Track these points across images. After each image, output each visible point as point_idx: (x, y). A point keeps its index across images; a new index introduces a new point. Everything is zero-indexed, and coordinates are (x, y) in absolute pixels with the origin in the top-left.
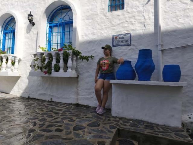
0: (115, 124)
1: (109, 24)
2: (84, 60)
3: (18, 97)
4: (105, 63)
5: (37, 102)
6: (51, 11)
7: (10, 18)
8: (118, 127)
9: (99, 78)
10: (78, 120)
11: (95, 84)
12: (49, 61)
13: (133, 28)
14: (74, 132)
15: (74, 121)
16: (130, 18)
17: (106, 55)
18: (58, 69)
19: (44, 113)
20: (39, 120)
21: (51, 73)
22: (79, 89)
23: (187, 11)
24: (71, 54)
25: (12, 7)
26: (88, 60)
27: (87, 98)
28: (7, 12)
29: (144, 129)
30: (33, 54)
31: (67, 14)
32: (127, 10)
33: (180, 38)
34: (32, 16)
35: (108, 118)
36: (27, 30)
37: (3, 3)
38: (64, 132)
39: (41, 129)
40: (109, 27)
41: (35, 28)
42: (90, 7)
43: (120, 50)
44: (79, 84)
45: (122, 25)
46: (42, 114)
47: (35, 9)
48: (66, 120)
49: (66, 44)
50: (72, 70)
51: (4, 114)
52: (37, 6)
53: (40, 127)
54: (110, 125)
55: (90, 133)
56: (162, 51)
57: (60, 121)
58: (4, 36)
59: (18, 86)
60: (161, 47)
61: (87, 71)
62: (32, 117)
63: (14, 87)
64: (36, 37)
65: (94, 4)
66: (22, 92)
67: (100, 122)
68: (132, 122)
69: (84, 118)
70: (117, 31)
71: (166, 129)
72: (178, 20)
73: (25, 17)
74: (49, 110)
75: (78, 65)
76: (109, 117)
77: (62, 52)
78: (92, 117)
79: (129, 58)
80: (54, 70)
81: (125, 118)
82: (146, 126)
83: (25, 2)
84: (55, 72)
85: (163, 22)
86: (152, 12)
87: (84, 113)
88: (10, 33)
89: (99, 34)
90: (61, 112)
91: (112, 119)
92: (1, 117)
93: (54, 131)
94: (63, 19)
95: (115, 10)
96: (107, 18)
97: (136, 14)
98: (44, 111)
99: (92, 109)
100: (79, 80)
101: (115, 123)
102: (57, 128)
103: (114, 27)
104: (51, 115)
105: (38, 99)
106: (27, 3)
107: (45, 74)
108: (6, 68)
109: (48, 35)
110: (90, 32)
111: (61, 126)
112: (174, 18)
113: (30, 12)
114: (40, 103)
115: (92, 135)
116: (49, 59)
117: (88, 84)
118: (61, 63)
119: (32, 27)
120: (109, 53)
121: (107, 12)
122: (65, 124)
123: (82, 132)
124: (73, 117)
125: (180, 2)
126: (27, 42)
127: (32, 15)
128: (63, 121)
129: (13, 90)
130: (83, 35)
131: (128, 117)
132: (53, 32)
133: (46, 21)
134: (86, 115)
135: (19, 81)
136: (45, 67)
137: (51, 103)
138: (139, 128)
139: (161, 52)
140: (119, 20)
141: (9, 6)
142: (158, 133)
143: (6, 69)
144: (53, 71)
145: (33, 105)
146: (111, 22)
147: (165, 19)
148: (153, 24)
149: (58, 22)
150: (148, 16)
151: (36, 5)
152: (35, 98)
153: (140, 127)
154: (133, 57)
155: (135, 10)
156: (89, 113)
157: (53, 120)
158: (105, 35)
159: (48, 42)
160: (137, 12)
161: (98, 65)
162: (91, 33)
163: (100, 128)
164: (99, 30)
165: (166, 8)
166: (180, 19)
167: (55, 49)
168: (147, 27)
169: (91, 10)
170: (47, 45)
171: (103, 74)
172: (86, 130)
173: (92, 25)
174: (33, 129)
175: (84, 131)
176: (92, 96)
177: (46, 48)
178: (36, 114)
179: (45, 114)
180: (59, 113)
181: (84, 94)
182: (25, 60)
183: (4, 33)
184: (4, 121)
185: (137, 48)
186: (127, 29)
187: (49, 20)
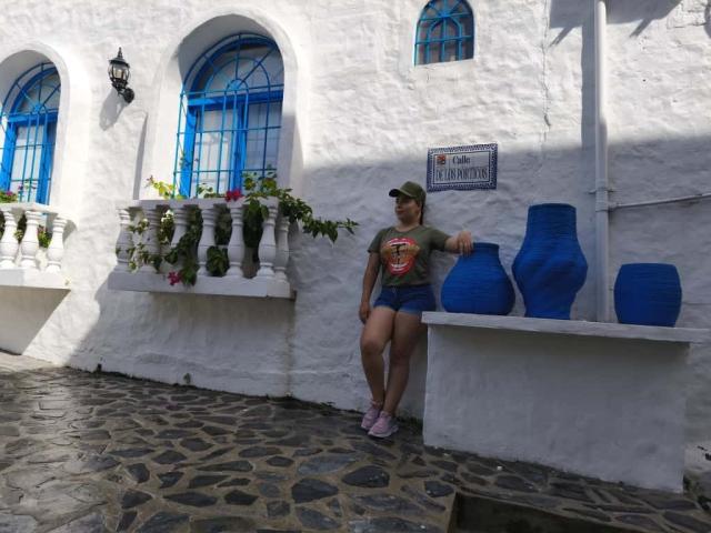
0: (443, 479)
1: (414, 109)
2: (320, 235)
3: (58, 370)
4: (402, 248)
5: (134, 388)
6: (200, 50)
7: (38, 70)
8: (456, 489)
9: (376, 305)
10: (301, 458)
11: (361, 325)
12: (186, 235)
13: (503, 127)
14: (299, 505)
15: (289, 462)
16: (494, 89)
17: (406, 219)
18: (221, 266)
19: (168, 431)
20: (155, 460)
21: (193, 281)
22: (295, 342)
23: (702, 75)
24: (274, 213)
25: (47, 28)
26: (334, 237)
27: (328, 376)
28: (30, 48)
29: (554, 498)
30: (126, 207)
31: (260, 64)
32: (483, 62)
33: (673, 168)
34: (127, 65)
35: (414, 456)
36: (102, 116)
37: (12, 13)
38: (260, 506)
39: (170, 491)
40: (416, 121)
41: (133, 111)
42: (349, 45)
43: (455, 202)
44: (298, 324)
45: (466, 115)
46: (162, 435)
47: (138, 42)
48: (258, 459)
49: (252, 175)
50: (275, 271)
51: (14, 432)
52: (146, 30)
53: (166, 485)
54: (428, 479)
55: (361, 512)
56: (611, 212)
57: (237, 463)
58: (12, 133)
59: (60, 326)
60: (606, 197)
61: (329, 277)
62: (125, 447)
63: (43, 330)
64: (137, 145)
65: (361, 33)
66: (71, 348)
67: (386, 470)
68: (504, 469)
69: (325, 454)
70: (446, 137)
71: (630, 498)
72: (666, 104)
73: (99, 69)
74: (186, 420)
75: (297, 256)
76: (415, 452)
77: (242, 202)
78: (352, 448)
79: (488, 235)
80: (208, 269)
81: (476, 457)
82: (557, 485)
83: (98, 14)
84: (209, 275)
85: (614, 111)
86: (574, 74)
87: (319, 432)
88: (34, 123)
89: (378, 144)
90: (235, 429)
91: (426, 457)
92: (4, 445)
93: (221, 501)
94: (244, 81)
95: (440, 60)
96: (409, 88)
97: (518, 76)
98: (166, 423)
99: (346, 418)
100: (297, 308)
101: (443, 472)
102: (232, 488)
103: (435, 122)
104: (198, 440)
105: (134, 379)
106: (105, 17)
107: (172, 284)
108: (16, 257)
109: (182, 137)
110: (345, 136)
111: (244, 482)
112: (653, 97)
113: (120, 53)
114: (146, 391)
115: (369, 518)
116: (188, 228)
117: (330, 324)
118: (236, 244)
119: (123, 107)
120: (417, 213)
121: (409, 67)
122: (259, 475)
123: (329, 504)
124: (282, 448)
125: (673, 44)
126: (101, 161)
127: (127, 62)
128: (246, 462)
129: (36, 339)
130: (316, 146)
131: (483, 452)
132: (204, 129)
133: (179, 87)
134: (328, 443)
135: (62, 307)
136: (172, 257)
137: (187, 394)
138: (533, 494)
139: (606, 215)
140: (455, 95)
141: (37, 25)
142: (607, 513)
143: (14, 261)
144: (202, 272)
145: (119, 401)
146: (423, 102)
147: (620, 98)
148: (579, 115)
149: (222, 94)
150: (561, 85)
151: (142, 25)
152: (122, 371)
153: (535, 491)
154: (502, 230)
155: (513, 65)
156: (339, 433)
157: (209, 457)
158: (401, 146)
159: (182, 165)
160: (521, 69)
161: (375, 255)
162: (349, 140)
163: (393, 490)
164: (377, 130)
165: (625, 61)
166: (675, 101)
167: (210, 190)
168: (557, 126)
169: (350, 57)
170: (178, 176)
171: (394, 291)
172: (341, 498)
173: (355, 109)
174: (139, 493)
175: (335, 504)
176: (345, 370)
177: (173, 187)
178: (139, 436)
179: (175, 434)
180: (224, 432)
181: (315, 361)
182: (92, 229)
183: (9, 124)
184: (18, 458)
185: (517, 200)
186: (484, 129)
187: (190, 83)
